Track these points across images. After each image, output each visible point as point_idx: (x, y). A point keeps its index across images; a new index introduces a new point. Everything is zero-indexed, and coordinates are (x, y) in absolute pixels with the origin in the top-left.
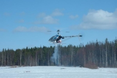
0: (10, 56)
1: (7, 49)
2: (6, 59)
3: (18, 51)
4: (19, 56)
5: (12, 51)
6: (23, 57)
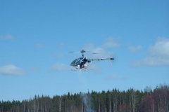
0: (44, 107)
1: (41, 96)
3: (56, 98)
4: (57, 106)
5: (48, 98)
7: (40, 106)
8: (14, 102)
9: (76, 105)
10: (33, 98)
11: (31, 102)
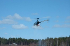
0: (51, 42)
1: (49, 38)
2: (49, 44)
3: (56, 39)
4: (56, 42)
5: (52, 39)
6: (59, 42)
7: (49, 42)
8: (39, 40)
9: (64, 42)
10: (46, 39)
11: (46, 40)
